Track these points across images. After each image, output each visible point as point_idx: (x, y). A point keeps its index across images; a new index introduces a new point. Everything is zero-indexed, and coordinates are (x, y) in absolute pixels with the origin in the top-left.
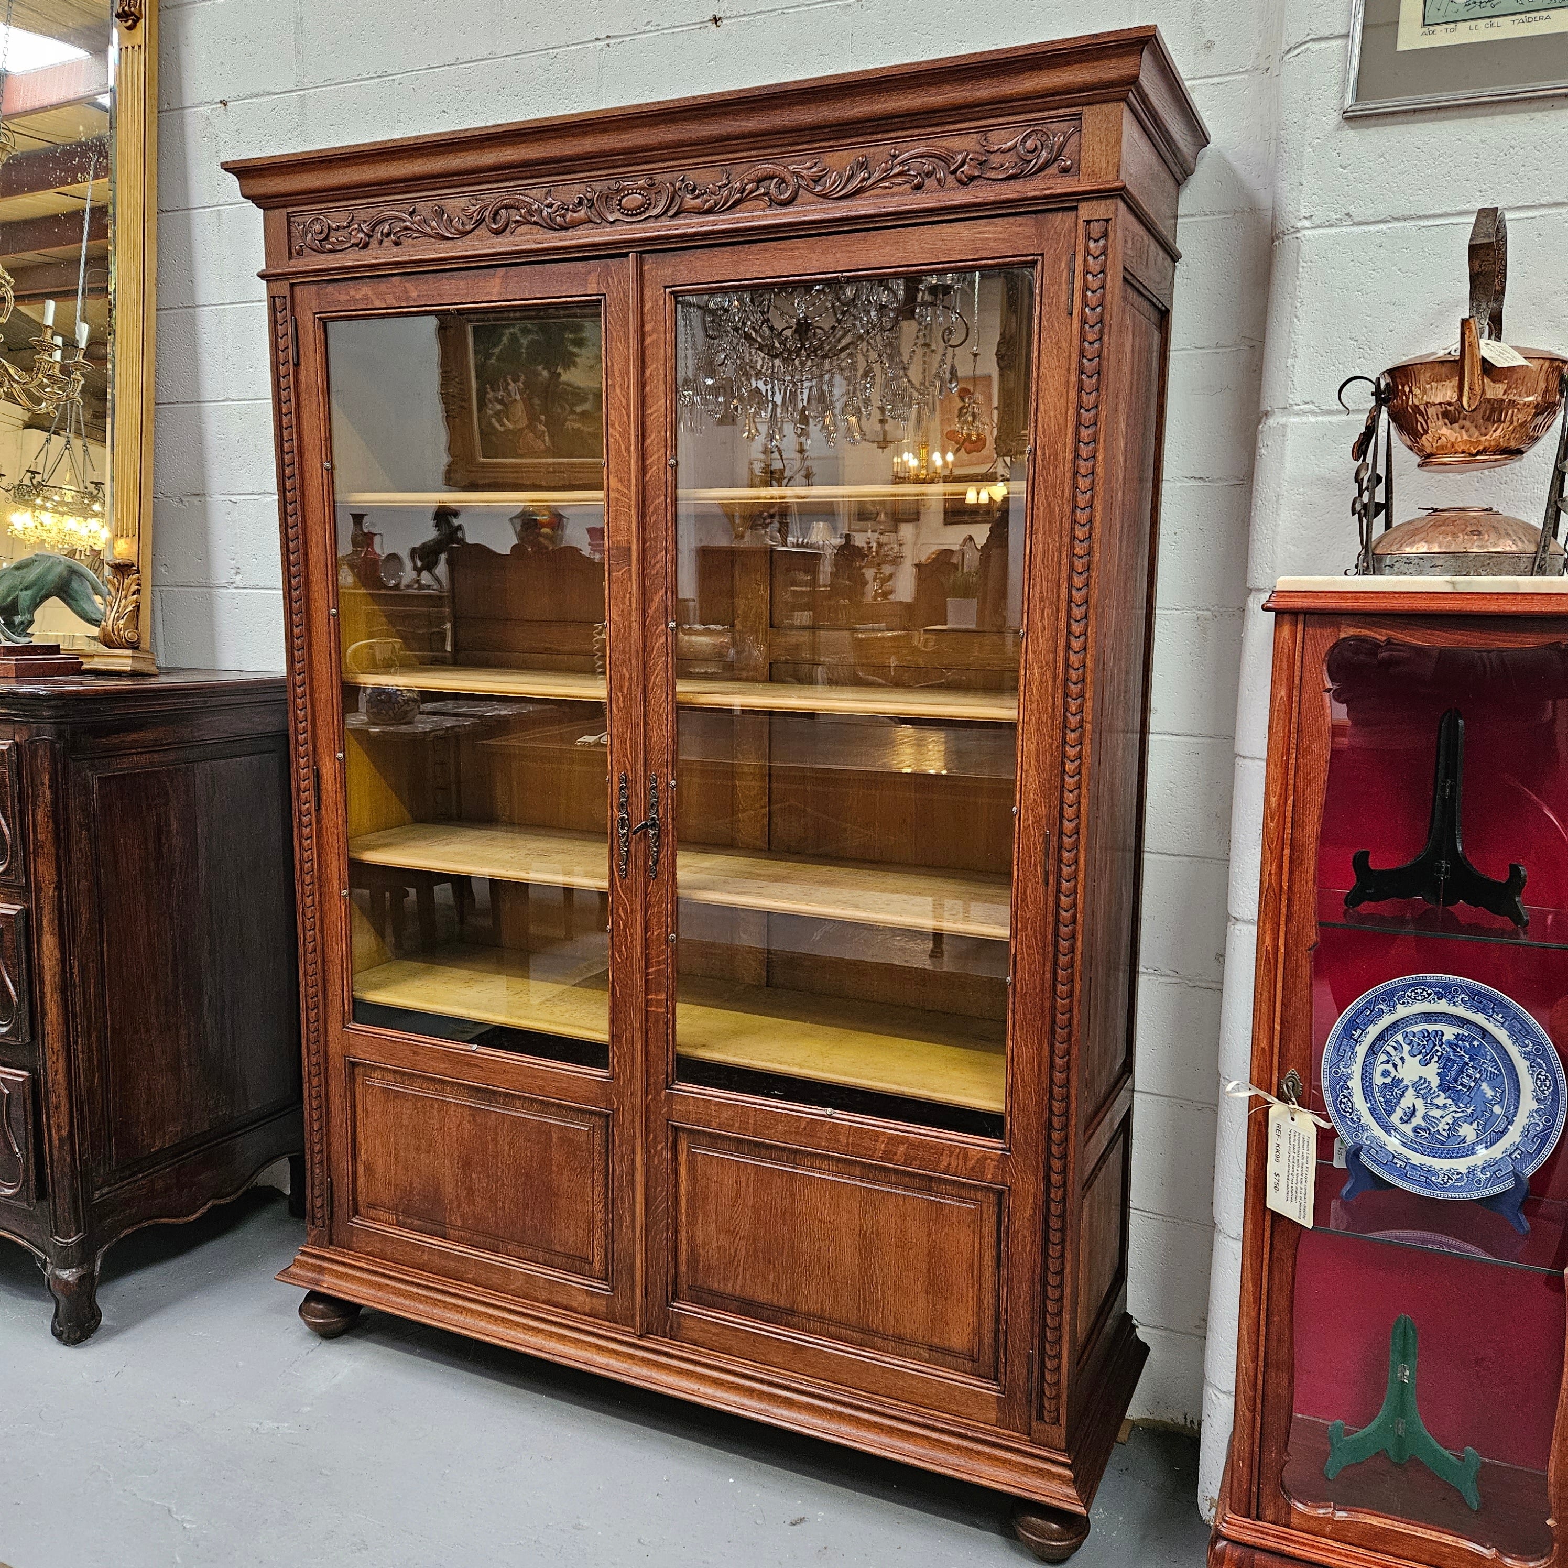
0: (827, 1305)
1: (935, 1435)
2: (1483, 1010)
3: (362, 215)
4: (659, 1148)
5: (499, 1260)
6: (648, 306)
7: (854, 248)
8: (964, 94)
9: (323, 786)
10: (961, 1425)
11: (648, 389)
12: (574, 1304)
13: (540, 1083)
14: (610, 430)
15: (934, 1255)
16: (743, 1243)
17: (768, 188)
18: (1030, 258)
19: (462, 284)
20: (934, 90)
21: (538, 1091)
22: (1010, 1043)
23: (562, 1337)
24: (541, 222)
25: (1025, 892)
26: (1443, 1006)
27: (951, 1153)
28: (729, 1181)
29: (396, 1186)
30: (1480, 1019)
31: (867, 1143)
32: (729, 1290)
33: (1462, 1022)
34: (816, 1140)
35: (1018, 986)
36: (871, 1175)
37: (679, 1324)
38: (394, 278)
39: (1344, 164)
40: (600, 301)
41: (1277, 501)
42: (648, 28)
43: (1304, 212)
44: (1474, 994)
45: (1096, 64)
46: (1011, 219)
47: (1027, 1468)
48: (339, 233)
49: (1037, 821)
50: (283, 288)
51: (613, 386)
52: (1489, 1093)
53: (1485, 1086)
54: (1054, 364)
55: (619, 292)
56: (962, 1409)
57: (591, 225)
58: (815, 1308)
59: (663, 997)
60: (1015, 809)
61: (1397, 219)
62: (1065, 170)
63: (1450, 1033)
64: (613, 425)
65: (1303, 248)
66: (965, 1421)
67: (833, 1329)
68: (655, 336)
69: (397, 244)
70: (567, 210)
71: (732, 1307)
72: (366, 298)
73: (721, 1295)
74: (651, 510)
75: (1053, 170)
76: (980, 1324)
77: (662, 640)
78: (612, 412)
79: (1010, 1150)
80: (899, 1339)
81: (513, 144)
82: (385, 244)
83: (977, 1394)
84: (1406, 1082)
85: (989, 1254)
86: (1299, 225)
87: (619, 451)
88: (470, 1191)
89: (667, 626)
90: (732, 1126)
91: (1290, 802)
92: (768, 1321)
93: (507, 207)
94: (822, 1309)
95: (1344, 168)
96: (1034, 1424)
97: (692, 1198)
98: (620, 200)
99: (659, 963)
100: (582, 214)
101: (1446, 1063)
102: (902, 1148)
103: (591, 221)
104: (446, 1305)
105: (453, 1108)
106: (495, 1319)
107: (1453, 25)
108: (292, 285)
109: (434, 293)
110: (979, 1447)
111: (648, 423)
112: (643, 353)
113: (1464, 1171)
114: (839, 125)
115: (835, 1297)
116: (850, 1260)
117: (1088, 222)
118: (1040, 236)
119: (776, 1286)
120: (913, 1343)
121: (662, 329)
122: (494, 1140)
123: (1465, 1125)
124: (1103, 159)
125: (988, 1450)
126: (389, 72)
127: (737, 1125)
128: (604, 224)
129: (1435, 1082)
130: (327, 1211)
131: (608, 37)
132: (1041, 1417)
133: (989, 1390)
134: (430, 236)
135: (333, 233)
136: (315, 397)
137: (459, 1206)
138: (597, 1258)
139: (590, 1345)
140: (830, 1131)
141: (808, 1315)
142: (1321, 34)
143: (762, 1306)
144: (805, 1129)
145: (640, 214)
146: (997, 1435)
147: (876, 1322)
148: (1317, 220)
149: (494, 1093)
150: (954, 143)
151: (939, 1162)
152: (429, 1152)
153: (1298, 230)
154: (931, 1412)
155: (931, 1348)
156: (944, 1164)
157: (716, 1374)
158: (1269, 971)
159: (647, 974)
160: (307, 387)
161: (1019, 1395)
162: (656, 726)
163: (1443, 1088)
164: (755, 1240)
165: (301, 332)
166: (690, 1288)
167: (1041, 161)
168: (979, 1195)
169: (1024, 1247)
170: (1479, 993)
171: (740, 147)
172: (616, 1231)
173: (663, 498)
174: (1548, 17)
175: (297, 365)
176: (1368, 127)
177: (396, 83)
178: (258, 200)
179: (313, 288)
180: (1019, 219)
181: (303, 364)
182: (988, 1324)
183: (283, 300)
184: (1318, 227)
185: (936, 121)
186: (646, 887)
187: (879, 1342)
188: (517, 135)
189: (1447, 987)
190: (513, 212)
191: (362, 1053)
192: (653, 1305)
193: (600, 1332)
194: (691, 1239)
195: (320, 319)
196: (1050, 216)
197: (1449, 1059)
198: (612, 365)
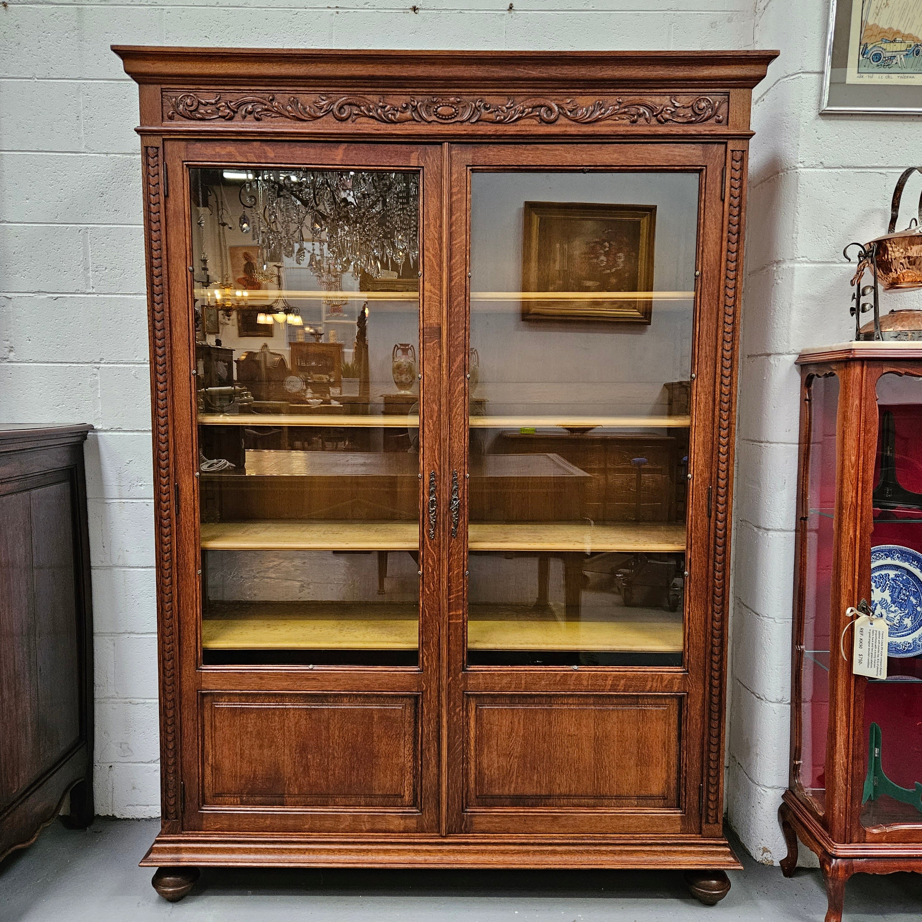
0: (573, 787)
1: (648, 848)
2: (908, 561)
3: (228, 97)
4: (458, 710)
5: (329, 810)
6: (454, 177)
7: (594, 153)
8: (668, 72)
9: (183, 497)
10: (664, 838)
11: (454, 228)
12: (392, 827)
13: (366, 682)
14: (426, 253)
15: (641, 742)
16: (516, 760)
17: (540, 112)
18: (699, 168)
19: (312, 151)
20: (650, 68)
21: (364, 689)
22: (688, 610)
23: (386, 851)
24: (376, 116)
25: (697, 522)
26: (889, 561)
27: (653, 679)
28: (506, 723)
29: (242, 777)
30: (906, 565)
31: (600, 682)
32: (506, 792)
33: (897, 567)
34: (567, 687)
35: (693, 576)
36: (600, 702)
37: (471, 822)
38: (255, 143)
39: (819, 137)
40: (419, 171)
41: (790, 307)
42: (367, 6)
43: (800, 159)
44: (902, 552)
45: (743, 66)
46: (689, 145)
47: (704, 853)
48: (207, 108)
49: (703, 481)
50: (157, 141)
51: (428, 225)
52: (914, 601)
53: (912, 598)
54: (713, 227)
55: (433, 167)
56: (661, 829)
57: (414, 122)
58: (564, 790)
59: (461, 612)
60: (689, 475)
61: (844, 167)
62: (719, 122)
63: (892, 574)
64: (428, 250)
65: (801, 178)
66: (663, 835)
67: (575, 801)
68: (459, 196)
69: (258, 120)
70: (397, 111)
71: (507, 803)
72: (230, 154)
73: (499, 797)
74: (455, 304)
75: (712, 121)
76: (669, 777)
77: (462, 385)
78: (427, 242)
79: (688, 671)
80: (619, 797)
81: (363, 63)
82: (247, 119)
83: (669, 818)
84: (876, 602)
85: (674, 735)
86: (798, 165)
87: (432, 266)
88: (306, 768)
89: (465, 376)
90: (510, 687)
91: (861, 459)
92: (533, 806)
93: (350, 104)
94: (570, 791)
95: (819, 139)
96: (704, 827)
97: (479, 739)
98: (437, 109)
99: (458, 591)
100: (408, 114)
101: (893, 589)
102: (622, 682)
103: (414, 120)
104: (291, 851)
105: (292, 712)
106: (333, 851)
107: (871, 75)
108: (164, 140)
109: (290, 155)
110: (675, 849)
111: (454, 249)
112: (451, 206)
113: (911, 642)
114: (591, 80)
115: (578, 782)
116: (588, 755)
117: (732, 151)
118: (705, 156)
119: (539, 782)
120: (628, 797)
121: (465, 191)
122: (327, 728)
123: (906, 619)
124: (741, 118)
125: (680, 849)
126: (159, 3)
127: (513, 686)
128: (423, 122)
129: (889, 600)
130: (179, 806)
131: (337, 7)
132: (707, 822)
133: (676, 814)
134: (288, 118)
135: (201, 107)
136: (182, 220)
137: (296, 780)
138: (407, 793)
139: (409, 851)
140: (576, 680)
141: (560, 796)
142: (807, 70)
143: (528, 797)
144: (560, 680)
145: (451, 119)
146: (682, 838)
147: (606, 790)
148: (806, 164)
149: (326, 696)
150: (657, 100)
151: (646, 685)
152: (270, 747)
153: (797, 168)
154: (642, 835)
155: (639, 797)
156: (648, 688)
157: (502, 848)
158: (852, 548)
159: (449, 599)
160: (175, 212)
161: (694, 812)
162: (457, 440)
163: (893, 602)
164: (525, 756)
165: (170, 174)
166: (477, 797)
167: (706, 115)
168: (667, 701)
169: (697, 725)
170: (905, 553)
171: (523, 86)
172: (424, 771)
173: (464, 296)
174: (913, 77)
175: (167, 196)
176: (830, 120)
177: (165, 12)
178: (136, 76)
179: (183, 144)
180: (693, 146)
181: (171, 195)
182: (673, 775)
183: (155, 150)
184: (807, 167)
185: (648, 85)
186: (449, 543)
187: (606, 802)
188: (367, 59)
189: (890, 551)
190: (355, 108)
191: (211, 686)
192: (452, 815)
193: (416, 841)
194: (478, 765)
195: (187, 165)
196: (710, 146)
197: (894, 587)
198: (428, 212)
